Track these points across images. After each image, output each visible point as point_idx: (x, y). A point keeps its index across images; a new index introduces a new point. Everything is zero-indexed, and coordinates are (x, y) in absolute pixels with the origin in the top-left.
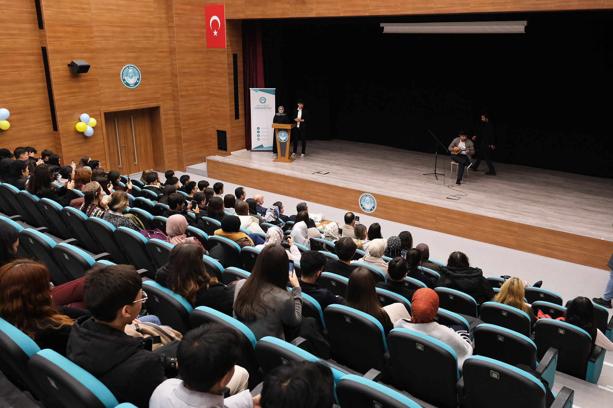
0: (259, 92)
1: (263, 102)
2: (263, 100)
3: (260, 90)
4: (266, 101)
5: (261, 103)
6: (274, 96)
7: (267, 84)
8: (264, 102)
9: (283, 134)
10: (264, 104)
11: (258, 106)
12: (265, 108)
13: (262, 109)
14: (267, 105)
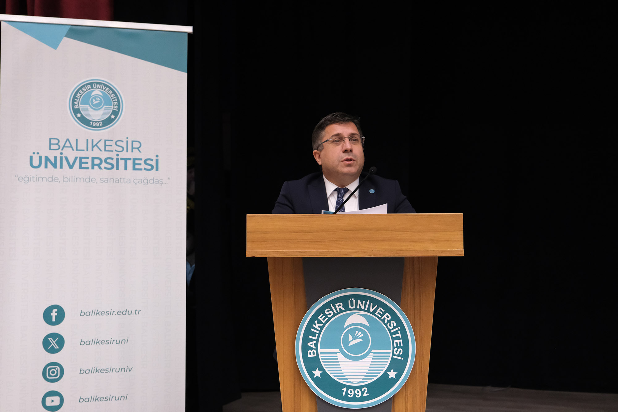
3: (74, 33)
4: (124, 114)
6: (184, 76)
8: (108, 122)
10: (104, 133)
11: (62, 144)
12: (114, 162)
13: (89, 165)
14: (124, 145)
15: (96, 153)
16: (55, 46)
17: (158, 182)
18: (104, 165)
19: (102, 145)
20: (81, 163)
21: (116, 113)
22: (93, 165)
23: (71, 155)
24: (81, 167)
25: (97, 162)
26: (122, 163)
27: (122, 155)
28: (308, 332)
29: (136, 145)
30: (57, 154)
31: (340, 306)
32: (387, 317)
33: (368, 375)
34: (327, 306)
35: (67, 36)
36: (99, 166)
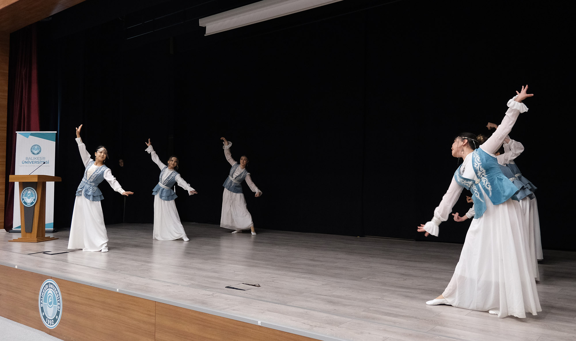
0: (30, 137)
1: (36, 152)
2: (36, 150)
3: (32, 134)
4: (42, 151)
5: (32, 155)
6: (53, 143)
7: (44, 126)
8: (38, 153)
9: (29, 192)
10: (37, 156)
11: (28, 159)
12: (39, 162)
13: (34, 163)
14: (41, 158)
15: (36, 160)
16: (28, 137)
17: (48, 166)
18: (37, 163)
19: (37, 158)
20: (32, 162)
21: (40, 151)
22: (35, 163)
23: (30, 161)
24: (32, 163)
25: (36, 162)
26: (41, 162)
27: (41, 160)
28: (23, 194)
29: (44, 158)
30: (28, 160)
31: (27, 190)
32: (33, 192)
33: (31, 201)
34: (25, 190)
35: (30, 135)
36: (36, 163)
